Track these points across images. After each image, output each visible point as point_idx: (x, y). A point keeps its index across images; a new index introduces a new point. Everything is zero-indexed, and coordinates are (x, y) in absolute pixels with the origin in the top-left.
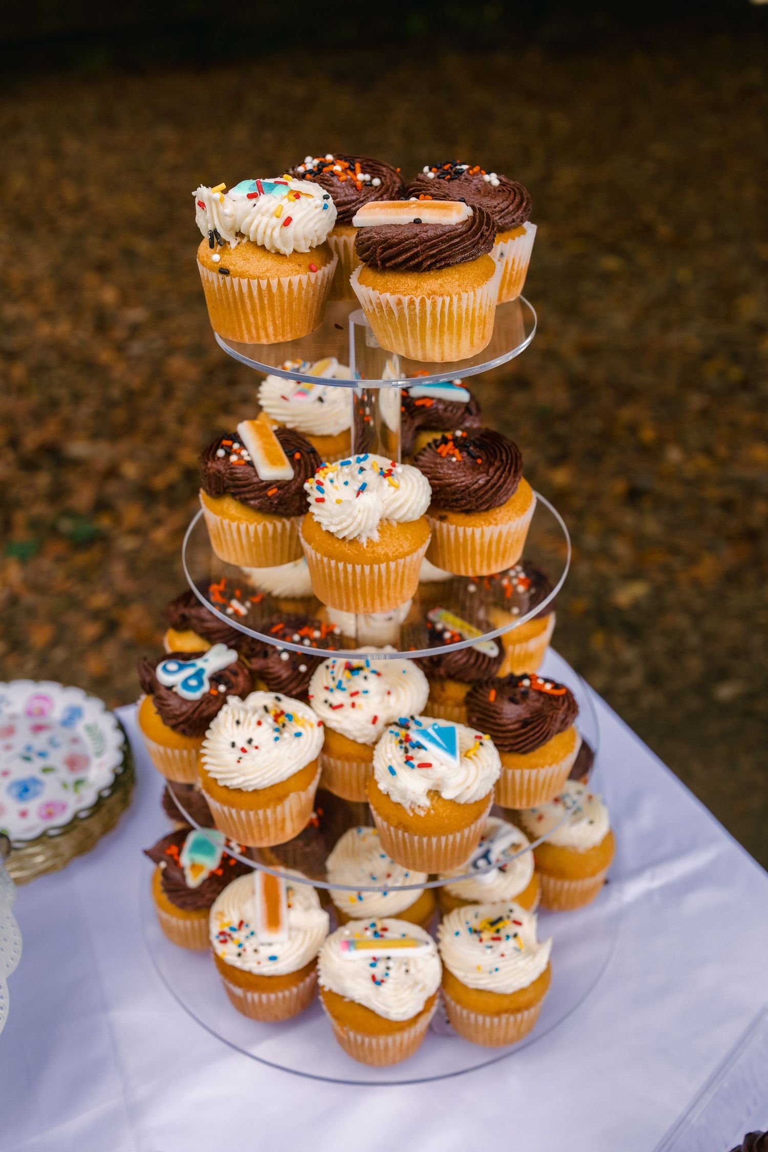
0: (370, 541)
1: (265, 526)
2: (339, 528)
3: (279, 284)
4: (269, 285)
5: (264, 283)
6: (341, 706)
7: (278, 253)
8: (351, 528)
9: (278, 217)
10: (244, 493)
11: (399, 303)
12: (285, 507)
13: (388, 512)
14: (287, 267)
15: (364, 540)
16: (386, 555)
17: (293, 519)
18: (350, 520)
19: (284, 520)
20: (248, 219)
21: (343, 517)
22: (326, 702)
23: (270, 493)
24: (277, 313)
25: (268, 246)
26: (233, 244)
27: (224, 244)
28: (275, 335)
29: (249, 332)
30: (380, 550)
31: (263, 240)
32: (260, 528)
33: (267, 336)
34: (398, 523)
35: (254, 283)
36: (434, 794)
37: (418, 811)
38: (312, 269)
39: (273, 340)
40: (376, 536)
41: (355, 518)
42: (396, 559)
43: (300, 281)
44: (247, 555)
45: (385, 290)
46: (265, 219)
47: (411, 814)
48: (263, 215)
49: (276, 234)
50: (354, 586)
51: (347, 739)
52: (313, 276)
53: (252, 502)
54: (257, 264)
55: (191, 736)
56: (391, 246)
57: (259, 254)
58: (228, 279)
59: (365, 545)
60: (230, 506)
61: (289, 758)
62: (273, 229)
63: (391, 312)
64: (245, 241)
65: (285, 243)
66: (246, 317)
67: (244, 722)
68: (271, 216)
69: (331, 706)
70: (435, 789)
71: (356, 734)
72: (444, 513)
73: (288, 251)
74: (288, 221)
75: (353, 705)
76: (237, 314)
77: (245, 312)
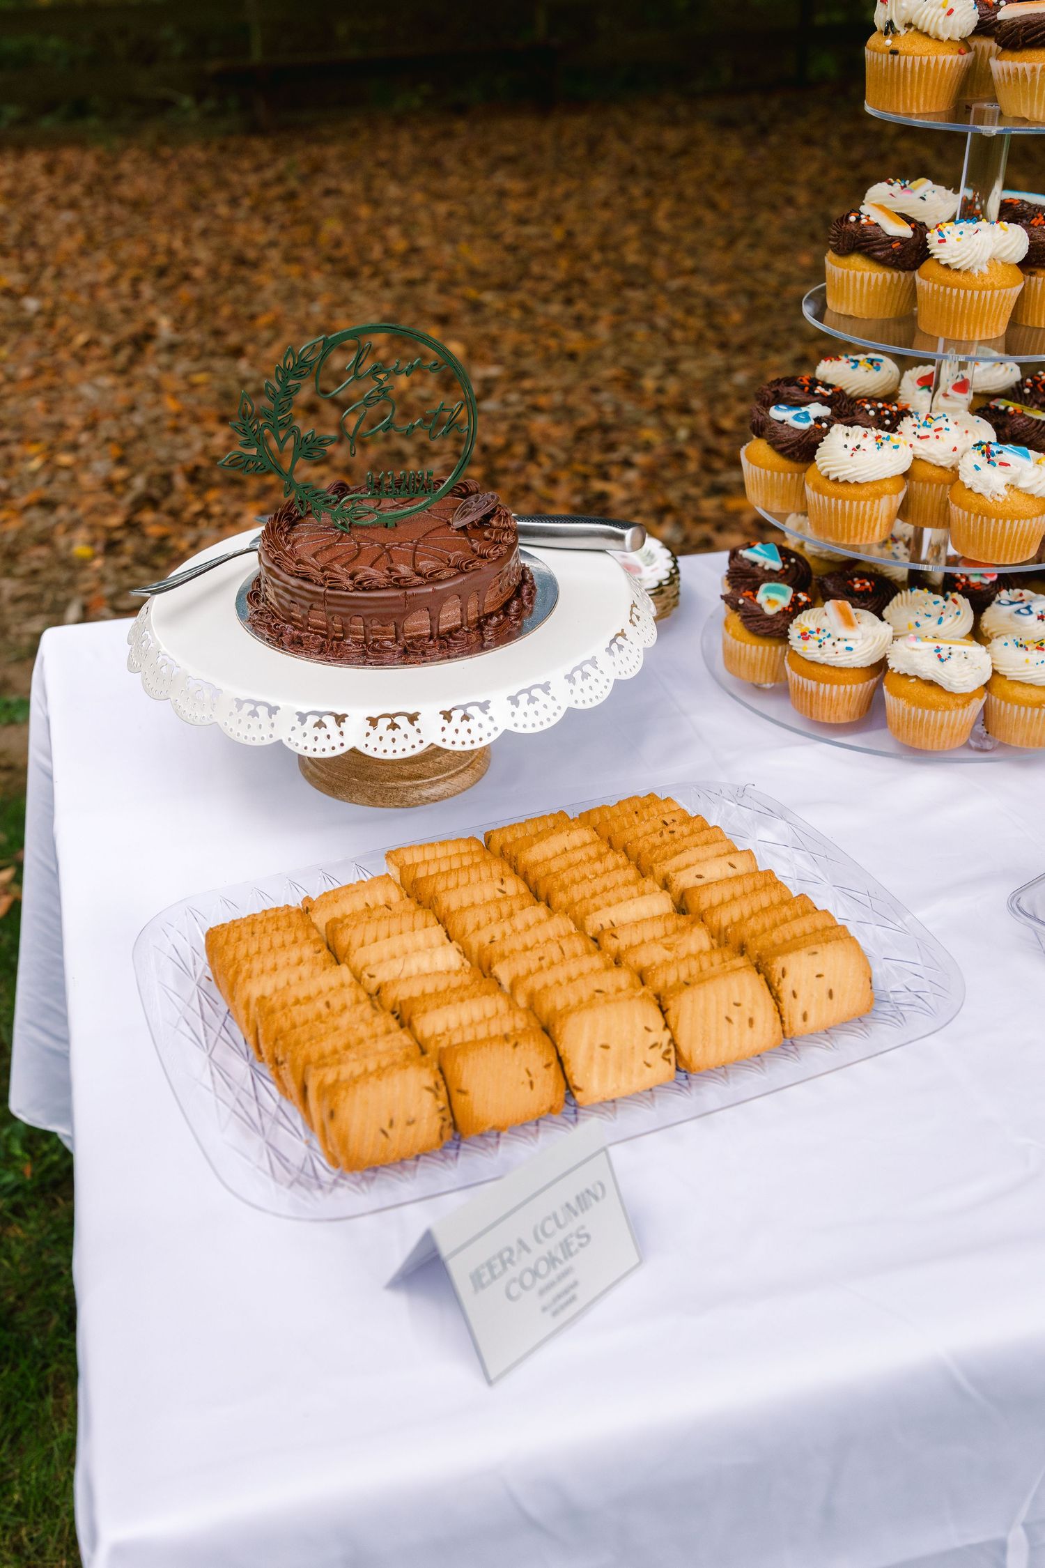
0: (980, 272)
1: (885, 275)
2: (958, 259)
3: (937, 61)
4: (929, 62)
5: (925, 60)
6: (928, 437)
7: (938, 39)
8: (969, 259)
9: (944, 8)
10: (872, 246)
11: (1034, 70)
12: (904, 259)
13: (997, 251)
14: (943, 48)
15: (976, 271)
16: (992, 284)
17: (906, 272)
18: (969, 251)
19: (900, 272)
20: (920, 11)
21: (963, 249)
22: (915, 433)
23: (894, 246)
24: (929, 87)
25: (931, 34)
26: (903, 32)
27: (895, 32)
28: (925, 105)
29: (905, 103)
30: (988, 281)
31: (929, 27)
32: (881, 276)
33: (918, 107)
34: (1003, 263)
35: (918, 59)
36: (1011, 487)
37: (997, 498)
38: (960, 53)
39: (922, 110)
40: (985, 270)
41: (973, 250)
42: (1000, 288)
43: (952, 61)
44: (864, 304)
45: (1021, 61)
46: (934, 10)
47: (991, 501)
48: (932, 7)
49: (941, 20)
50: (963, 312)
51: (930, 464)
52: (961, 57)
53: (879, 254)
54: (922, 46)
55: (796, 461)
56: (1032, 26)
57: (923, 39)
58: (896, 57)
59: (977, 275)
60: (856, 261)
61: (890, 460)
62: (939, 17)
63: (1025, 76)
64: (913, 29)
65: (945, 30)
66: (905, 90)
67: (852, 435)
68: (939, 7)
69: (918, 437)
70: (1012, 483)
71: (940, 457)
72: (1033, 270)
73: (945, 36)
74: (950, 12)
75: (937, 437)
76: (898, 89)
77: (905, 86)
